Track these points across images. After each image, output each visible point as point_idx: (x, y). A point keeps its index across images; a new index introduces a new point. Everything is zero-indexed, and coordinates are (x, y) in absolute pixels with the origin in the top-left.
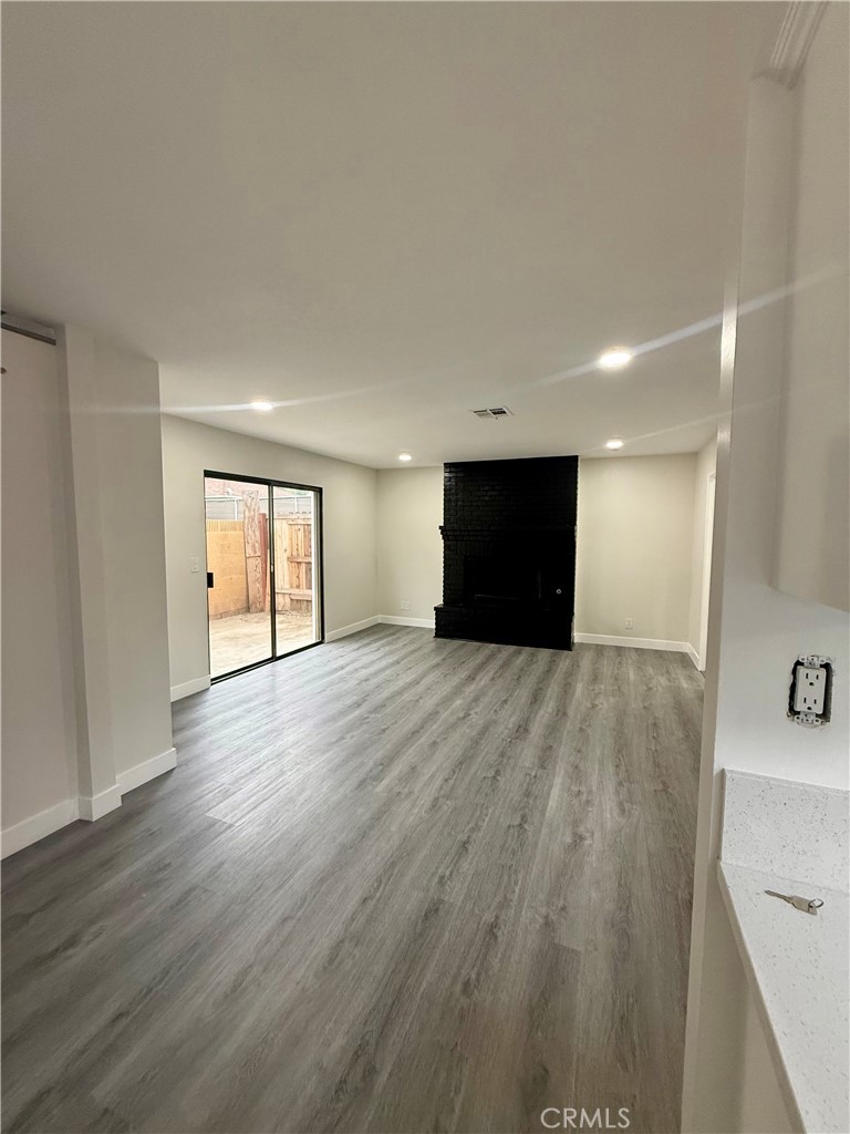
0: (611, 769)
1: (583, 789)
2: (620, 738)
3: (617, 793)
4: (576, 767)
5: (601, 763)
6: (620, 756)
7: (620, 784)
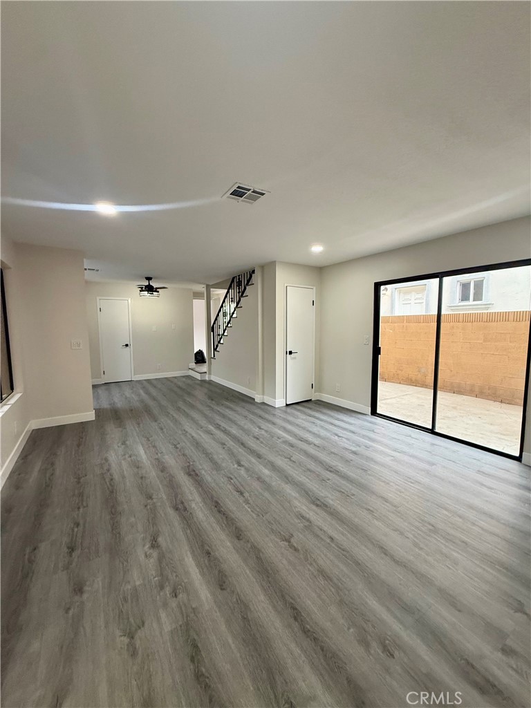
0: (116, 477)
1: (129, 459)
2: (113, 507)
3: (109, 465)
4: (138, 468)
5: (124, 477)
6: (111, 488)
7: (108, 470)
